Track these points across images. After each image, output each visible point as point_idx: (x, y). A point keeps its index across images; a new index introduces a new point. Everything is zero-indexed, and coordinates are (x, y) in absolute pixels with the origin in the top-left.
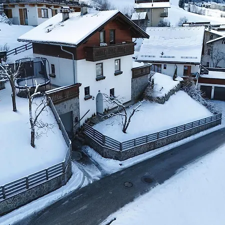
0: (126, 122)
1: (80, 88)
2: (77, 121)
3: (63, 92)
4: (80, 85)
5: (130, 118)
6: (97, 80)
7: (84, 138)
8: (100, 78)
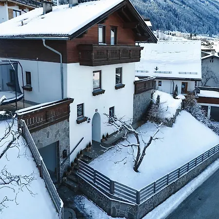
0: (139, 155)
1: (71, 105)
2: (66, 155)
3: (45, 112)
4: (72, 100)
5: (145, 149)
6: (94, 94)
7: (77, 183)
8: (98, 91)
